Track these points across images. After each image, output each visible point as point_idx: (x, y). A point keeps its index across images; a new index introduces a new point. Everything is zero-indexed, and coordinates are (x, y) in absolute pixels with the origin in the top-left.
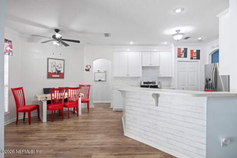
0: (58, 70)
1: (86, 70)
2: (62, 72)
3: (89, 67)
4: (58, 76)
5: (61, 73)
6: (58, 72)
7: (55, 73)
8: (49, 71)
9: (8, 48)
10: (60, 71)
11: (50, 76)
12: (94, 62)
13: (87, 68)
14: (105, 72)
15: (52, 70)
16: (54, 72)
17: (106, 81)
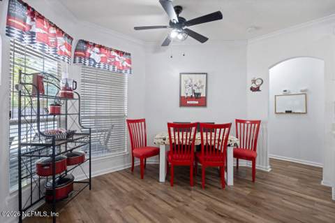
0: (197, 91)
1: (252, 89)
2: (203, 95)
3: (258, 83)
4: (197, 102)
5: (201, 98)
6: (197, 96)
7: (191, 98)
8: (182, 95)
9: (125, 64)
10: (199, 94)
11: (184, 102)
12: (271, 70)
13: (254, 86)
14: (304, 93)
15: (187, 92)
16: (189, 95)
17: (306, 113)
